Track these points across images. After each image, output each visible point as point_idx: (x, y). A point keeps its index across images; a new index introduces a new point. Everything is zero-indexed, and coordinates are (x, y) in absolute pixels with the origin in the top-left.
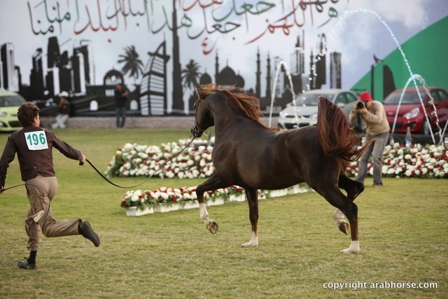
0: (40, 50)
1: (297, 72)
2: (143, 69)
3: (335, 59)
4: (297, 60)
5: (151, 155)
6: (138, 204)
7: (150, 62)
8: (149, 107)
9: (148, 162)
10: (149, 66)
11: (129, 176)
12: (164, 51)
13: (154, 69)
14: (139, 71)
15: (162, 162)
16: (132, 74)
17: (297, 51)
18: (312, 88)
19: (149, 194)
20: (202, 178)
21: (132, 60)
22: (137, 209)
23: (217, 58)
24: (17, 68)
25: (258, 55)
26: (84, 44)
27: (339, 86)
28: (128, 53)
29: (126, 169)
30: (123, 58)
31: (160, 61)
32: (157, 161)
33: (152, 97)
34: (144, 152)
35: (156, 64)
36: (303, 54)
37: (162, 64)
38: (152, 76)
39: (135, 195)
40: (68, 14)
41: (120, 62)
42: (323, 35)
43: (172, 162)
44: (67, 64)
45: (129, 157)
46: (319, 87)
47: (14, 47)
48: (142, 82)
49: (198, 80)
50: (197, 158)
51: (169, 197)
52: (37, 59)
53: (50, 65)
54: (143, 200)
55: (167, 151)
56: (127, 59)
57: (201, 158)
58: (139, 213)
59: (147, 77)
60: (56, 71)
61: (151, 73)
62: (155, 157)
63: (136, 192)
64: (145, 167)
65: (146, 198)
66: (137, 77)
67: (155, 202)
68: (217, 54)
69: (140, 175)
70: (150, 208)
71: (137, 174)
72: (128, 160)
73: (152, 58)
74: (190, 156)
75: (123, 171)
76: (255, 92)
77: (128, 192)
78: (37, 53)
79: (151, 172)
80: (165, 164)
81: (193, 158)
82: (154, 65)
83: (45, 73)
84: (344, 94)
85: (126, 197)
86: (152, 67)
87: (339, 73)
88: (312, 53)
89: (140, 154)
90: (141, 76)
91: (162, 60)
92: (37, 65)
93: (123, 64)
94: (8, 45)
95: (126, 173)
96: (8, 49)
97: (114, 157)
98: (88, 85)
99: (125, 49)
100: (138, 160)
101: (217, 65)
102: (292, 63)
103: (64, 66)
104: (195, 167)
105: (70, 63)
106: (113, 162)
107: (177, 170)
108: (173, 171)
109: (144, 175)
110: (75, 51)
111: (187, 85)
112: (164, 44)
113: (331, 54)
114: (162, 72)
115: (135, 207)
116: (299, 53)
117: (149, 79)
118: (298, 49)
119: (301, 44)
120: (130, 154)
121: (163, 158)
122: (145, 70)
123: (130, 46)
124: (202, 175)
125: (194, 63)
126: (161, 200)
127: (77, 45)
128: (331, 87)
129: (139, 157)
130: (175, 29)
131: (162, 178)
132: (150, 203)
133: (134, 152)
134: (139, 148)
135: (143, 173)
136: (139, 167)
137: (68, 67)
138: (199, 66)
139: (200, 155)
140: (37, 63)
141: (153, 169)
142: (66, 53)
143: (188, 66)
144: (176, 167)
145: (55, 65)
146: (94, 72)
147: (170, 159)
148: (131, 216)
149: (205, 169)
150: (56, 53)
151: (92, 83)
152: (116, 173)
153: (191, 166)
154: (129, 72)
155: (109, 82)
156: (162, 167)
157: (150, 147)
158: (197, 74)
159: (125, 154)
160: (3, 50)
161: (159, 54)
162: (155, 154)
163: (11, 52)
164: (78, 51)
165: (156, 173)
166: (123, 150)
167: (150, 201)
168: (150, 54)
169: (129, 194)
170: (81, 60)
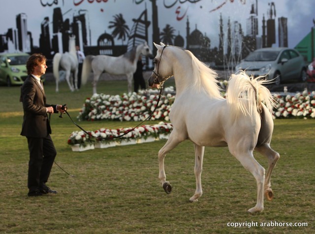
0: (47, 19)
1: (252, 34)
2: (129, 33)
3: (282, 23)
4: (252, 23)
5: (113, 102)
6: (81, 142)
7: (135, 27)
9: (111, 108)
10: (134, 30)
11: (96, 119)
12: (146, 18)
13: (137, 33)
14: (126, 35)
15: (121, 108)
16: (120, 37)
17: (252, 17)
18: (264, 47)
19: (90, 134)
20: (152, 120)
21: (119, 24)
22: (80, 146)
23: (188, 23)
24: (29, 33)
25: (221, 20)
26: (82, 13)
27: (286, 45)
28: (116, 19)
29: (93, 114)
30: (113, 24)
31: (142, 26)
32: (117, 107)
34: (107, 100)
35: (140, 28)
36: (257, 19)
37: (144, 29)
38: (136, 38)
39: (78, 135)
41: (110, 27)
42: (273, 4)
43: (129, 108)
44: (69, 30)
45: (96, 104)
46: (270, 46)
47: (26, 16)
48: (128, 43)
49: (173, 41)
50: (149, 105)
51: (107, 136)
52: (45, 25)
53: (55, 31)
54: (85, 139)
55: (125, 100)
56: (116, 24)
57: (152, 105)
58: (82, 149)
59: (132, 39)
60: (60, 35)
61: (136, 35)
62: (116, 104)
63: (80, 133)
64: (108, 113)
65: (87, 137)
66: (125, 40)
67: (95, 140)
68: (188, 20)
69: (104, 119)
70: (91, 145)
71: (102, 118)
72: (95, 107)
73: (136, 24)
74: (143, 103)
75: (91, 116)
76: (218, 50)
77: (73, 133)
78: (45, 21)
79: (113, 117)
80: (124, 110)
81: (145, 105)
82: (138, 29)
83: (51, 37)
84: (288, 51)
85: (72, 137)
86: (136, 31)
87: (286, 34)
88: (264, 18)
89: (104, 102)
90: (127, 39)
91: (144, 25)
92: (45, 31)
93: (113, 29)
94: (22, 15)
95: (93, 117)
96: (22, 18)
97: (84, 105)
98: (85, 46)
99: (114, 16)
100: (103, 107)
101: (188, 29)
102: (248, 27)
103: (66, 31)
104: (147, 112)
105: (71, 29)
106: (83, 109)
107: (133, 114)
108: (130, 115)
109: (108, 118)
110: (75, 19)
112: (145, 12)
113: (279, 19)
114: (144, 35)
115: (78, 145)
116: (253, 18)
117: (134, 40)
118: (253, 15)
119: (255, 11)
120: (97, 102)
121: (122, 105)
122: (131, 33)
123: (118, 14)
124: (153, 118)
125: (170, 27)
126: (100, 139)
127: (76, 14)
128: (280, 46)
129: (103, 104)
130: (154, 0)
131: (122, 121)
132: (91, 141)
133: (99, 100)
134: (105, 97)
135: (106, 117)
136: (104, 113)
137: (70, 32)
138: (174, 30)
139: (151, 102)
140: (45, 29)
141: (115, 114)
142: (68, 20)
143: (165, 30)
144: (132, 112)
145: (59, 30)
146: (90, 36)
147: (128, 105)
148: (75, 152)
149: (155, 114)
150: (59, 21)
151: (89, 44)
152: (86, 117)
153: (144, 111)
154: (118, 36)
155: (102, 44)
156: (121, 112)
157: (112, 96)
158: (172, 36)
159: (92, 102)
160: (18, 19)
161: (141, 21)
162: (116, 102)
163: (24, 20)
164: (77, 19)
165: (116, 117)
166: (92, 99)
167: (91, 140)
168: (134, 20)
169: (74, 134)
170: (80, 26)
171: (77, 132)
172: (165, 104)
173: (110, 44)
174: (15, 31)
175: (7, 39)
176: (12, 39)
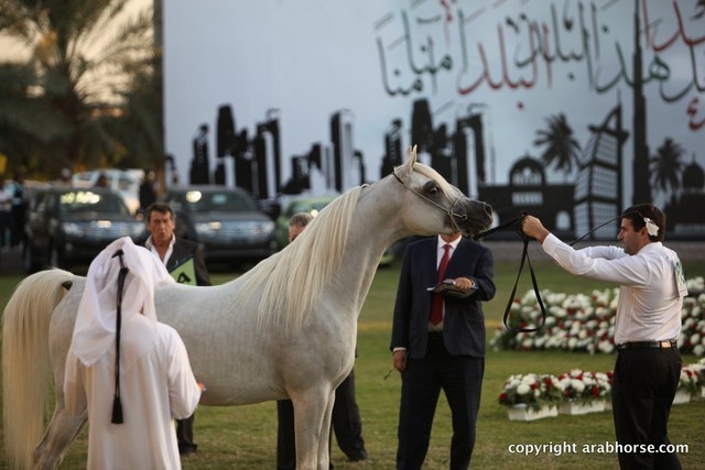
0: (398, 123)
2: (580, 155)
5: (572, 311)
6: (529, 400)
7: (593, 143)
8: (591, 224)
9: (567, 323)
10: (591, 150)
11: (533, 348)
12: (619, 124)
13: (600, 156)
14: (573, 160)
15: (591, 324)
16: (560, 166)
19: (548, 382)
21: (559, 138)
22: (527, 409)
24: (358, 155)
26: (475, 111)
28: (553, 127)
29: (527, 336)
30: (542, 137)
31: (609, 142)
32: (583, 322)
33: (596, 206)
34: (560, 305)
35: (604, 146)
37: (615, 147)
38: (597, 169)
39: (524, 384)
40: (448, 58)
41: (538, 143)
43: (610, 325)
44: (444, 147)
45: (533, 315)
47: (353, 116)
48: (578, 178)
49: (680, 176)
51: (587, 387)
52: (394, 138)
54: (537, 393)
55: (601, 305)
56: (551, 137)
58: (530, 416)
59: (586, 172)
60: (425, 159)
61: (595, 162)
62: (579, 315)
63: (526, 378)
64: (562, 334)
65: (544, 389)
66: (569, 171)
67: (560, 396)
69: (553, 348)
70: (550, 408)
71: (548, 345)
72: (530, 320)
73: (596, 136)
75: (523, 340)
77: (512, 378)
78: (393, 128)
79: (573, 343)
80: (597, 328)
82: (600, 149)
85: (508, 387)
86: (595, 150)
89: (553, 309)
90: (575, 169)
91: (614, 140)
92: (393, 149)
93: (544, 148)
94: (342, 115)
95: (528, 343)
96: (344, 120)
98: (482, 184)
99: (547, 119)
100: (549, 320)
103: (440, 151)
105: (450, 145)
109: (560, 347)
110: (460, 124)
111: (659, 184)
112: (617, 112)
114: (613, 161)
115: (523, 405)
117: (591, 174)
120: (536, 309)
121: (593, 317)
122: (584, 156)
123: (556, 114)
125: (673, 144)
126: (571, 393)
127: (463, 114)
129: (552, 314)
130: (637, 85)
131: (592, 352)
132: (551, 398)
134: (553, 297)
135: (557, 344)
136: (551, 334)
137: (448, 152)
138: (683, 151)
140: (392, 145)
141: (577, 336)
142: (443, 128)
143: (661, 151)
145: (425, 148)
146: (493, 160)
147: (607, 318)
148: (516, 421)
150: (425, 128)
151: (489, 180)
152: (511, 342)
154: (555, 162)
155: (518, 180)
156: (591, 333)
157: (571, 298)
158: (677, 165)
159: (526, 309)
160: (335, 122)
161: (608, 130)
162: (580, 309)
163: (349, 127)
164: (464, 123)
165: (580, 344)
166: (524, 301)
167: (550, 394)
168: (593, 129)
169: (513, 381)
170: (471, 140)
171: (520, 376)
172: (694, 318)
173: (537, 180)
174: (327, 150)
175: (309, 166)
176: (319, 166)
